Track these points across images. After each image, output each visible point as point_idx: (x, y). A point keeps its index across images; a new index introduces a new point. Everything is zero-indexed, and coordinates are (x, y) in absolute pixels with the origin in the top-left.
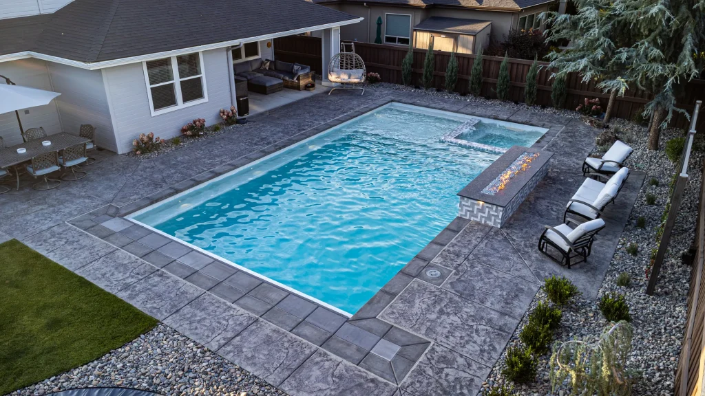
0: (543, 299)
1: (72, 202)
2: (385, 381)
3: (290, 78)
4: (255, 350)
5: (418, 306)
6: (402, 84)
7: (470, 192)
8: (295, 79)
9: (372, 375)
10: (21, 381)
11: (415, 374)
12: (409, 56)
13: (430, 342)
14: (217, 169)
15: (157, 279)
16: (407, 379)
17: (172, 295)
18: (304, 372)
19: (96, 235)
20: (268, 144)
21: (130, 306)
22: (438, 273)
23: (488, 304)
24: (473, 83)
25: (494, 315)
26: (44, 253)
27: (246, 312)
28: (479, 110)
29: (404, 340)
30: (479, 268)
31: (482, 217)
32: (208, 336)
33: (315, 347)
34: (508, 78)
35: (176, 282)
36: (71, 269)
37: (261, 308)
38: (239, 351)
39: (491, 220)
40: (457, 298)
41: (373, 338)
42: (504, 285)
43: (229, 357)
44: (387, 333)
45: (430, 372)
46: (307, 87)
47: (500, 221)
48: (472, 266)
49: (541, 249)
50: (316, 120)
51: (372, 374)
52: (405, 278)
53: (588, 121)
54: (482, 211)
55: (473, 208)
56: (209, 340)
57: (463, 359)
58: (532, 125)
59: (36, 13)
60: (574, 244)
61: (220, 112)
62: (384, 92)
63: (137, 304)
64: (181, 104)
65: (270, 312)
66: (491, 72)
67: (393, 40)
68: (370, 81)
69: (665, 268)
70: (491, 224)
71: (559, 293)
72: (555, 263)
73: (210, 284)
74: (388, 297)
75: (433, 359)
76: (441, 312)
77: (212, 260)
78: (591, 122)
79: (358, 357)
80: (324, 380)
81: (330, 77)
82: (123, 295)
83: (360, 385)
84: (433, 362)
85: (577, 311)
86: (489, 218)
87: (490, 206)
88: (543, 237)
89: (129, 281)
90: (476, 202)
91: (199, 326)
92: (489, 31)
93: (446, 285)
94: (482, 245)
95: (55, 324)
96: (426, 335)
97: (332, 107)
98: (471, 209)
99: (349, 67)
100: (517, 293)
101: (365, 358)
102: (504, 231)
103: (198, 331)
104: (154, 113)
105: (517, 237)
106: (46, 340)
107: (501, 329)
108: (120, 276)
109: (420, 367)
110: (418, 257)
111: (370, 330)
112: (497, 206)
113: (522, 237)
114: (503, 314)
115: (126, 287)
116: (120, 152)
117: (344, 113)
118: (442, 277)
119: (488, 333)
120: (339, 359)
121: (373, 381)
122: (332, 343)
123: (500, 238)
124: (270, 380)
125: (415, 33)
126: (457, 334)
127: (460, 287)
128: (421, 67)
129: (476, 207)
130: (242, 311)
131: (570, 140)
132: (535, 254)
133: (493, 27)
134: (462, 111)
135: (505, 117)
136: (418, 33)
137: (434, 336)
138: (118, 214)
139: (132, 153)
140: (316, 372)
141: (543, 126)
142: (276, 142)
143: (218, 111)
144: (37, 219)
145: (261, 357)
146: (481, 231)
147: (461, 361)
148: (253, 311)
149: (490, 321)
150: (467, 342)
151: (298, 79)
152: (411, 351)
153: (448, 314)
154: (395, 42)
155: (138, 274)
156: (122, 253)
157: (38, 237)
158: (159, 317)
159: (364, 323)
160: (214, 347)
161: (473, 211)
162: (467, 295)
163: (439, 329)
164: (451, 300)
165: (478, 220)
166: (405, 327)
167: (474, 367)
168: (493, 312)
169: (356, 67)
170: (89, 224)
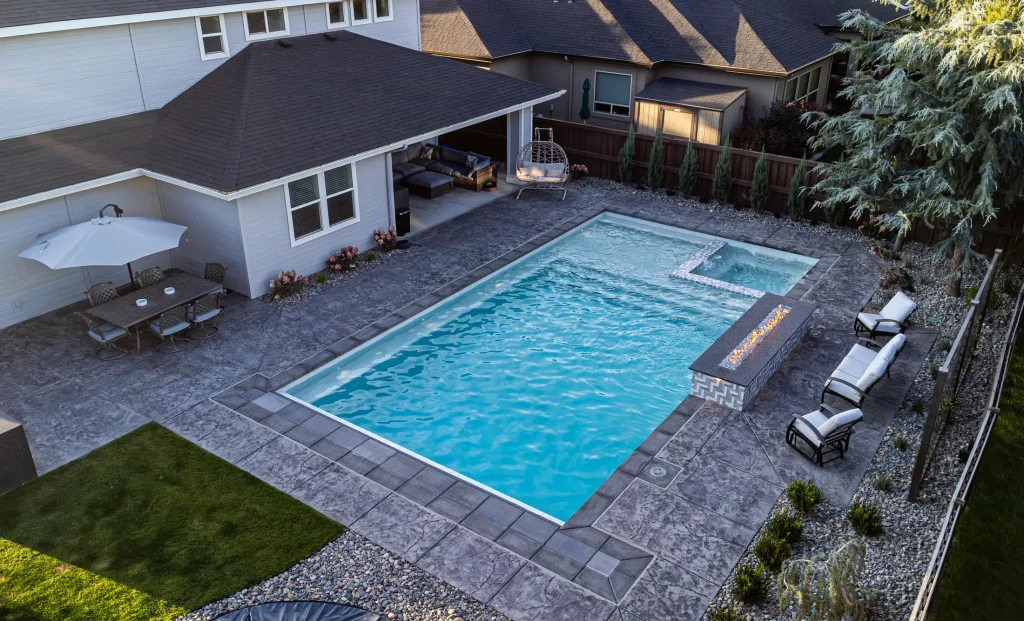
0: (786, 508)
1: (210, 370)
2: (603, 599)
3: (462, 174)
4: (458, 562)
5: (640, 513)
6: (618, 181)
7: (707, 364)
8: (470, 176)
9: (588, 593)
10: (210, 593)
11: (636, 591)
12: (629, 144)
13: (653, 556)
14: (380, 321)
15: (334, 475)
16: (627, 598)
17: (355, 496)
18: (514, 588)
19: (250, 417)
20: (442, 281)
21: (309, 510)
22: (664, 472)
23: (721, 511)
24: (717, 187)
25: (727, 525)
26: (194, 440)
27: (442, 517)
28: (725, 228)
29: (623, 552)
30: (713, 464)
31: (719, 397)
32: (403, 546)
33: (524, 559)
34: (766, 182)
35: (356, 480)
36: (231, 461)
37: (459, 513)
38: (440, 563)
39: (730, 402)
40: (684, 504)
41: (590, 550)
42: (741, 487)
43: (430, 570)
44: (604, 545)
45: (652, 590)
46: (487, 187)
47: (741, 403)
48: (705, 463)
49: (789, 442)
50: (501, 243)
51: (589, 591)
52: (624, 477)
53: (873, 248)
54: (719, 389)
55: (709, 385)
56: (406, 550)
57: (689, 576)
58: (796, 252)
59: (140, 109)
60: (827, 438)
61: (375, 234)
62: (593, 194)
63: (316, 505)
64: (327, 228)
65: (470, 518)
66: (743, 171)
67: (606, 108)
68: (575, 176)
69: (937, 468)
70: (731, 405)
71: (806, 500)
72: (804, 460)
73: (396, 483)
74: (604, 501)
75: (656, 575)
76: (666, 521)
77: (394, 452)
78: (876, 250)
79: (574, 571)
80: (536, 596)
81: (518, 174)
82: (299, 495)
83: (575, 603)
84: (656, 579)
85: (823, 521)
86: (728, 398)
87: (729, 384)
88: (791, 427)
89: (302, 477)
90: (713, 378)
91: (391, 534)
92: (742, 103)
93: (672, 487)
94: (718, 435)
95: (230, 530)
96: (649, 547)
97: (522, 221)
98: (706, 387)
99: (545, 159)
100: (755, 498)
101: (580, 572)
102: (746, 415)
103: (392, 539)
104: (295, 243)
105: (762, 423)
106: (226, 548)
107: (734, 542)
108: (290, 471)
109: (641, 584)
110: (639, 450)
111: (585, 541)
112: (738, 384)
113: (768, 424)
114: (737, 524)
115: (300, 485)
116: (253, 296)
117: (540, 231)
118: (669, 476)
119: (719, 546)
120: (552, 574)
121: (590, 598)
122: (543, 556)
123: (741, 425)
124: (479, 595)
125: (637, 103)
126: (684, 547)
127: (689, 489)
128: (646, 159)
129: (713, 384)
130: (437, 516)
131: (845, 278)
132: (782, 448)
133: (748, 98)
134: (703, 228)
135: (761, 239)
136: (642, 104)
137: (658, 549)
138: (269, 388)
139: (268, 297)
140: (527, 588)
141: (811, 255)
142: (451, 279)
143: (372, 232)
144: (173, 395)
145: (465, 570)
146: (719, 415)
147: (686, 578)
148: (451, 517)
149: (722, 532)
150: (695, 556)
151: (474, 176)
152: (632, 566)
153: (674, 523)
154: (609, 111)
155: (310, 468)
156: (286, 441)
157: (180, 417)
158: (344, 522)
159: (579, 532)
160: (412, 559)
161: (708, 389)
162: (697, 499)
163: (664, 541)
164: (678, 506)
165: (715, 400)
166: (624, 537)
167: (702, 585)
168: (726, 521)
169: (555, 160)
170: (238, 402)
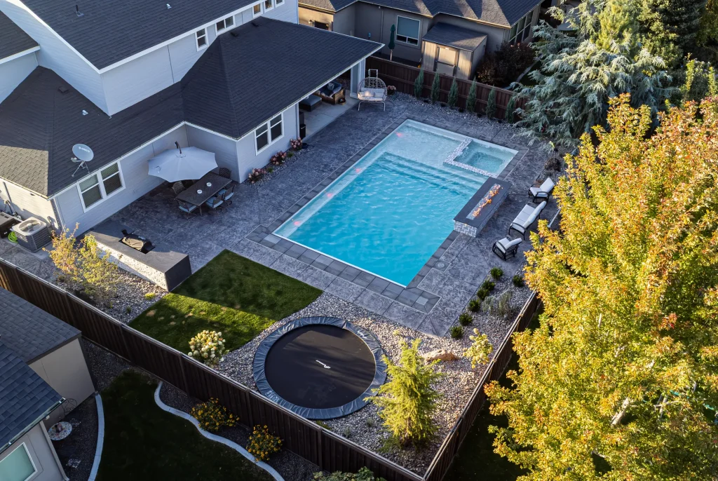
0: (490, 278)
1: (238, 224)
2: (423, 312)
3: (326, 95)
4: (369, 302)
5: (435, 282)
6: (413, 95)
7: (461, 217)
8: (331, 96)
9: (417, 311)
10: (282, 315)
11: (435, 309)
13: (440, 297)
16: (431, 312)
17: (322, 279)
19: (266, 246)
21: (306, 285)
22: (443, 265)
23: (465, 280)
25: (467, 285)
26: (247, 257)
27: (359, 286)
28: (472, 130)
29: (429, 296)
31: (466, 231)
33: (393, 300)
35: (321, 272)
36: (267, 266)
37: (365, 284)
40: (451, 278)
41: (417, 296)
42: (474, 271)
43: (359, 305)
44: (422, 294)
45: (440, 309)
46: (340, 102)
47: (475, 234)
48: (460, 261)
49: (494, 251)
52: (429, 268)
54: (466, 228)
56: (348, 298)
58: (507, 146)
60: (508, 250)
61: (291, 141)
63: (309, 283)
65: (370, 285)
70: (471, 235)
71: (497, 275)
73: (337, 273)
74: (420, 278)
75: (441, 304)
76: (445, 284)
77: (333, 260)
79: (411, 304)
80: (399, 312)
81: (359, 96)
82: (300, 279)
83: (413, 314)
85: (503, 282)
86: (470, 232)
87: (470, 226)
88: (495, 245)
89: (298, 271)
90: (464, 224)
91: (341, 293)
93: (446, 271)
94: (465, 248)
96: (438, 294)
98: (461, 227)
100: (478, 274)
101: (414, 304)
102: (477, 239)
103: (342, 295)
105: (483, 243)
107: (470, 291)
108: (293, 269)
109: (436, 307)
110: (433, 256)
111: (414, 293)
112: (474, 226)
113: (486, 243)
114: (471, 284)
115: (299, 275)
116: (241, 182)
117: (375, 135)
118: (445, 267)
119: (464, 293)
120: (404, 305)
121: (418, 313)
122: (400, 298)
123: (475, 244)
124: (378, 313)
126: (451, 294)
127: (453, 272)
128: (430, 84)
129: (464, 226)
130: (357, 286)
132: (491, 253)
134: (460, 131)
136: (426, 43)
137: (442, 295)
138: (268, 232)
139: (247, 182)
140: (395, 310)
141: (514, 148)
143: (289, 140)
144: (228, 236)
145: (372, 305)
146: (465, 239)
147: (452, 304)
148: (362, 286)
149: (465, 288)
150: (455, 297)
151: (333, 96)
152: (432, 301)
153: (448, 285)
155: (301, 268)
156: (286, 256)
157: (236, 247)
158: (321, 289)
159: (411, 290)
160: (352, 302)
162: (456, 276)
163: (444, 292)
164: (449, 278)
165: (464, 233)
166: (429, 291)
167: (458, 306)
170: (258, 239)
